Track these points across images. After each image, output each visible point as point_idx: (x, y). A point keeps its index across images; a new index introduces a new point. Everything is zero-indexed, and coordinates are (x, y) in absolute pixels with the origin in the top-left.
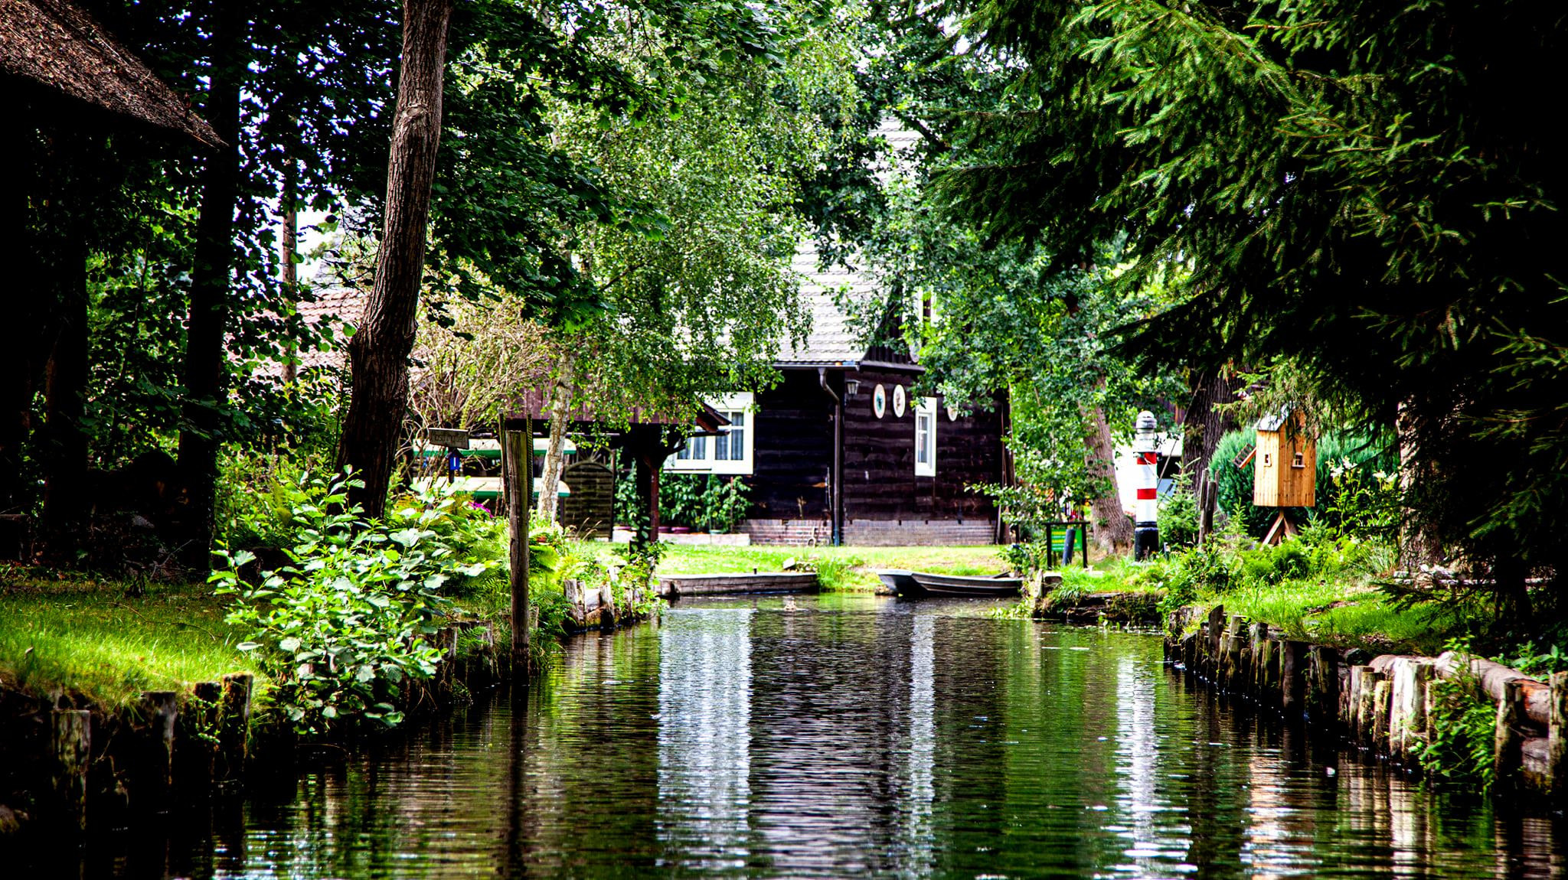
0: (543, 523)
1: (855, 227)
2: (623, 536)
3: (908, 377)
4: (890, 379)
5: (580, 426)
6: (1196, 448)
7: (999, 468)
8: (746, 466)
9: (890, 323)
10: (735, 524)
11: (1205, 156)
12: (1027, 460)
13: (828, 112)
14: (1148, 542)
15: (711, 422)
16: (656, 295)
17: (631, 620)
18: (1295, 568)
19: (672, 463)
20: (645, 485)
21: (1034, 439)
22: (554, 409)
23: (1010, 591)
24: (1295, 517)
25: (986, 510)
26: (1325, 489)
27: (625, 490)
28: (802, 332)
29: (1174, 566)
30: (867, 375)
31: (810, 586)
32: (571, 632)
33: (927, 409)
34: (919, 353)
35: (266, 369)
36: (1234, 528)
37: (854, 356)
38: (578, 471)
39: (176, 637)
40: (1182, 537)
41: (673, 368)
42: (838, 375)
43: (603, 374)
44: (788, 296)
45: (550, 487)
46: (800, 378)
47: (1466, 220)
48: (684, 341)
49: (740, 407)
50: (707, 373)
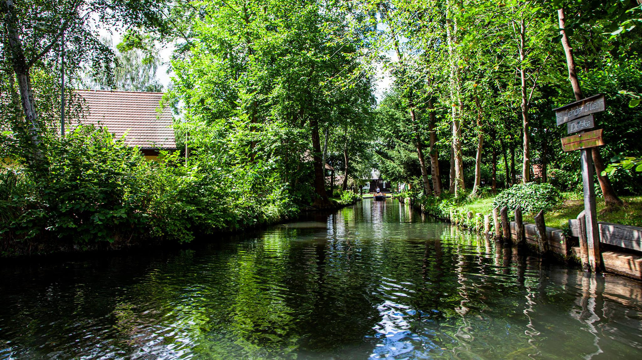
1: (377, 168)
2: (359, 194)
4: (381, 180)
7: (390, 187)
8: (369, 188)
9: (380, 176)
10: (369, 193)
15: (366, 185)
17: (361, 200)
19: (363, 188)
20: (361, 190)
22: (354, 185)
25: (389, 191)
28: (373, 177)
29: (401, 194)
30: (379, 180)
33: (384, 183)
34: (383, 178)
37: (378, 178)
41: (363, 181)
42: (376, 180)
43: (358, 182)
44: (372, 174)
46: (373, 181)
48: (364, 178)
49: (369, 183)
50: (366, 181)
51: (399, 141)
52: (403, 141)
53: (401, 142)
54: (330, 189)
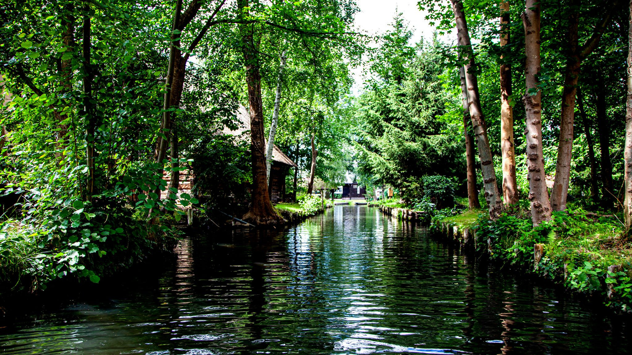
0: (324, 198)
1: (352, 171)
2: (331, 199)
3: (357, 184)
4: (355, 184)
5: (327, 189)
6: (383, 191)
7: (365, 193)
8: (342, 193)
9: (355, 180)
10: (341, 198)
11: (379, 167)
12: (368, 192)
13: (349, 160)
14: (378, 199)
15: (339, 189)
16: (334, 177)
17: (332, 207)
18: (391, 201)
19: (335, 193)
20: (333, 195)
21: (368, 190)
22: (325, 188)
23: (366, 204)
24: (391, 197)
25: (364, 196)
26: (394, 195)
27: (331, 195)
28: (347, 181)
29: (380, 201)
30: (353, 184)
31: (348, 204)
32: (327, 208)
33: (359, 188)
34: (358, 182)
35: (300, 185)
36: (386, 198)
37: (352, 183)
38: (327, 193)
39: (297, 207)
40: (381, 199)
41: (335, 184)
42: (350, 184)
43: (329, 185)
44: (345, 177)
45: (325, 195)
46: (347, 185)
47: (400, 173)
48: (336, 182)
49: (341, 187)
50: (338, 184)
51: (389, 125)
52: (396, 125)
53: (393, 127)
54: (292, 192)
